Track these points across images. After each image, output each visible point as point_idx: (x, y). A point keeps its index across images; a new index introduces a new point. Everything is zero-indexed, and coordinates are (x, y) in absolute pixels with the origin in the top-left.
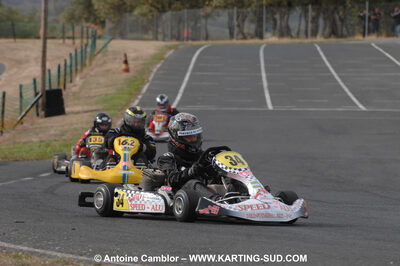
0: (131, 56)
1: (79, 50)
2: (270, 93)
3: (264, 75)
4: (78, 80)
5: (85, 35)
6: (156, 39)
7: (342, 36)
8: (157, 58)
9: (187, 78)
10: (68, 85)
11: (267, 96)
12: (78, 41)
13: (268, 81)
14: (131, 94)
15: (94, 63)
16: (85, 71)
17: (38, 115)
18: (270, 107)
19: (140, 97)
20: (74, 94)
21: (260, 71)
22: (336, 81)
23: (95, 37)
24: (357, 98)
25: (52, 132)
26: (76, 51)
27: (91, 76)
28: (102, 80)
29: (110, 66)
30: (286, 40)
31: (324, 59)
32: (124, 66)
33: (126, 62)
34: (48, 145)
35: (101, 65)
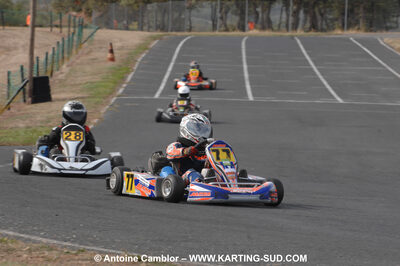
0: (116, 45)
1: (66, 39)
2: (251, 84)
3: (245, 66)
4: (65, 68)
5: (72, 24)
6: (142, 30)
7: (322, 30)
8: (142, 48)
9: (170, 69)
10: (55, 73)
11: (248, 87)
12: (65, 30)
13: (249, 72)
14: (115, 83)
15: (80, 51)
16: (73, 59)
17: (25, 101)
18: (251, 98)
19: (125, 85)
20: (61, 81)
21: (241, 63)
22: (315, 74)
23: (82, 26)
24: (335, 90)
25: (39, 118)
26: (63, 39)
27: (78, 64)
28: (88, 69)
29: (96, 54)
30: (267, 33)
31: (304, 51)
32: (109, 55)
33: (111, 51)
34: (35, 131)
35: (87, 54)
